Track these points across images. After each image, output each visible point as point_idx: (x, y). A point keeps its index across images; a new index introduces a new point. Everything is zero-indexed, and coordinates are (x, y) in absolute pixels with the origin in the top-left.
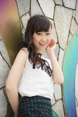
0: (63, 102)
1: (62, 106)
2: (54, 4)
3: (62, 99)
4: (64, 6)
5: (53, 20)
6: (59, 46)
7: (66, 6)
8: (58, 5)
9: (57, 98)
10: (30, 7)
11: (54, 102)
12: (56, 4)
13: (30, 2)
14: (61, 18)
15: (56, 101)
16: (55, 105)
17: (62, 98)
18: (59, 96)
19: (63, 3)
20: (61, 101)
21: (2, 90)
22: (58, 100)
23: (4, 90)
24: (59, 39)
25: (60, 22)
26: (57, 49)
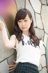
0: (47, 68)
1: (47, 71)
2: (41, 4)
5: (40, 14)
6: (44, 31)
8: (44, 5)
11: (41, 68)
12: (42, 4)
13: (25, 3)
14: (45, 13)
16: (42, 71)
17: (47, 66)
18: (44, 65)
19: (47, 3)
20: (45, 68)
21: (6, 60)
22: (44, 67)
23: (7, 60)
24: (44, 27)
25: (45, 16)
26: (43, 33)
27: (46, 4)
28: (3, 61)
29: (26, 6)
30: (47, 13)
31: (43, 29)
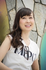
2: (34, 2)
4: (41, 3)
6: (38, 34)
7: (43, 3)
8: (37, 3)
10: (16, 4)
12: (35, 2)
14: (39, 12)
24: (38, 28)
25: (38, 16)
26: (36, 36)
27: (40, 2)
29: (17, 4)
30: (40, 12)
31: (36, 31)
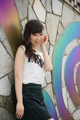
3: (52, 83)
4: (53, 13)
5: (45, 23)
6: (50, 43)
7: (54, 13)
8: (49, 12)
9: (48, 82)
11: (46, 85)
12: (47, 12)
15: (47, 84)
16: (47, 87)
17: (52, 81)
18: (49, 81)
19: (52, 11)
24: (50, 38)
25: (50, 25)
26: (48, 45)
28: (3, 77)
30: (52, 22)
31: (48, 41)
